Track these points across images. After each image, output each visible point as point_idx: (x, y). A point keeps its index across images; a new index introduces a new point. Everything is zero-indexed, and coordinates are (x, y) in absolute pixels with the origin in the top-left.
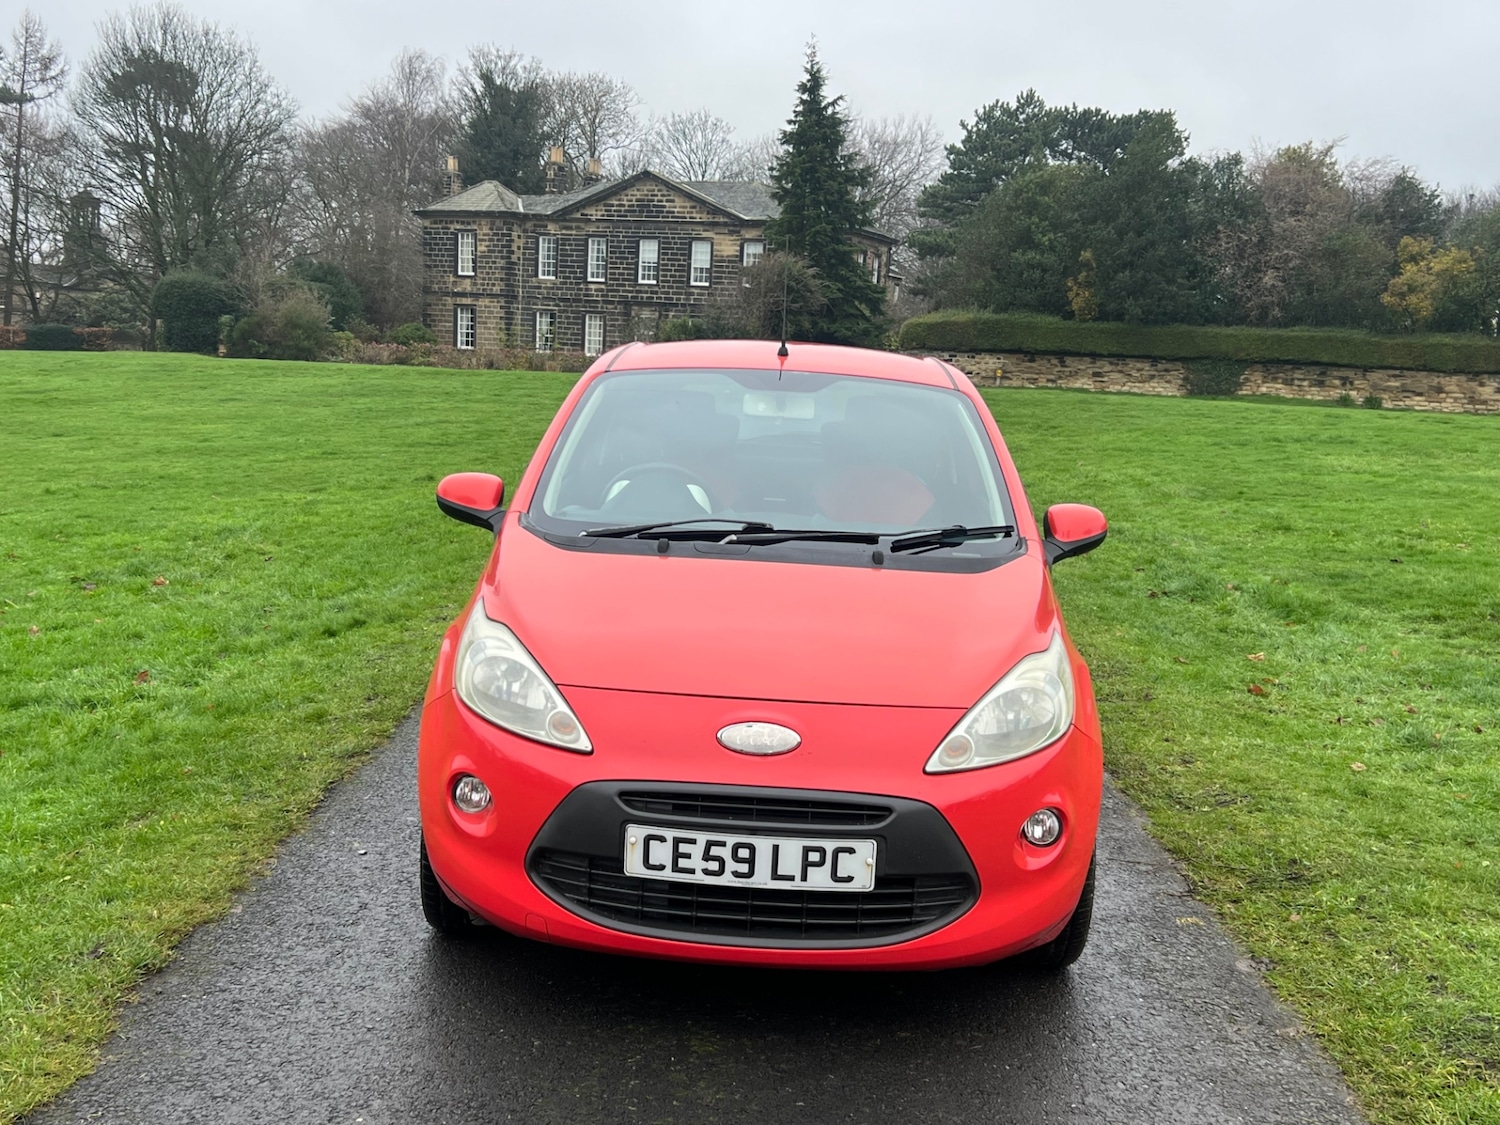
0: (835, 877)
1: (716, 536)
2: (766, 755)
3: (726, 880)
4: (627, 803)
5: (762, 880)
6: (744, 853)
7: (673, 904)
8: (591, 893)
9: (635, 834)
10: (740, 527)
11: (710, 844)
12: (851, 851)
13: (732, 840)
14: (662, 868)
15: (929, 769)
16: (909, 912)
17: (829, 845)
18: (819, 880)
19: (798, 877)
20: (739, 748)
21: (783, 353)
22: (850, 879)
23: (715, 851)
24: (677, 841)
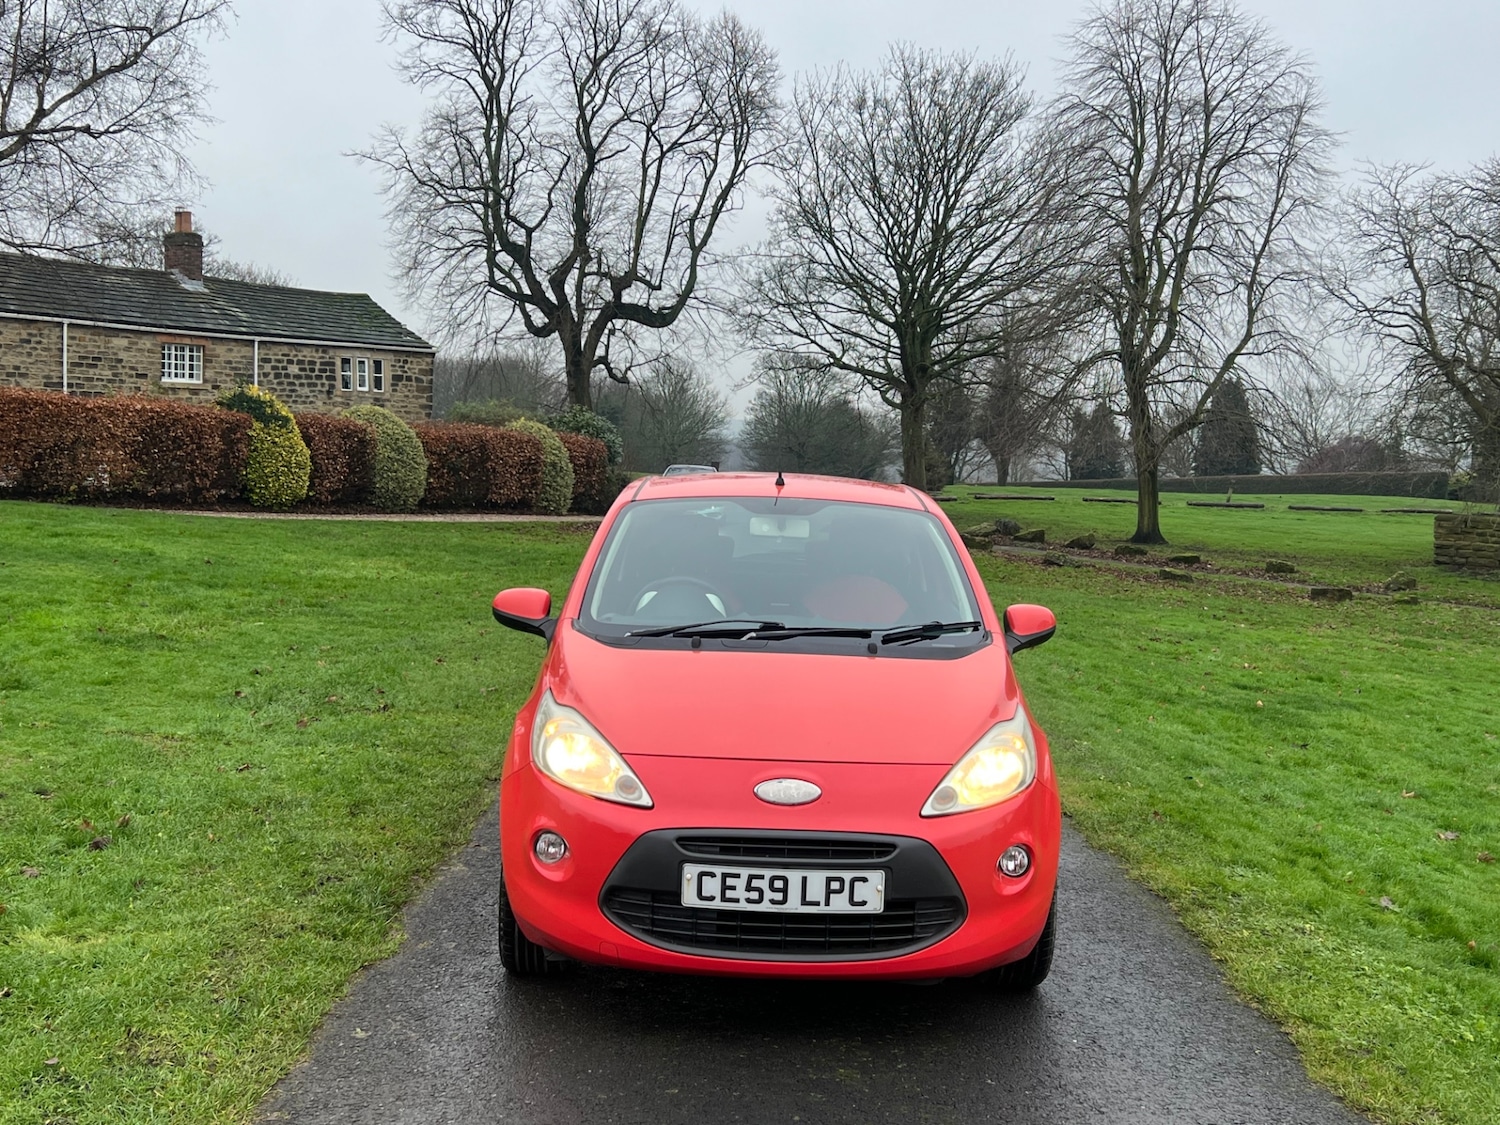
0: (852, 902)
1: (738, 634)
2: (793, 805)
3: (765, 907)
4: (683, 846)
5: (793, 905)
6: (779, 884)
7: (721, 929)
8: (654, 922)
9: (690, 871)
10: (758, 626)
11: (751, 877)
12: (865, 880)
13: (768, 873)
14: (712, 898)
15: (924, 813)
16: (911, 930)
17: (847, 876)
18: (840, 905)
19: (823, 903)
20: (772, 799)
21: (780, 483)
22: (864, 903)
23: (755, 883)
24: (725, 876)
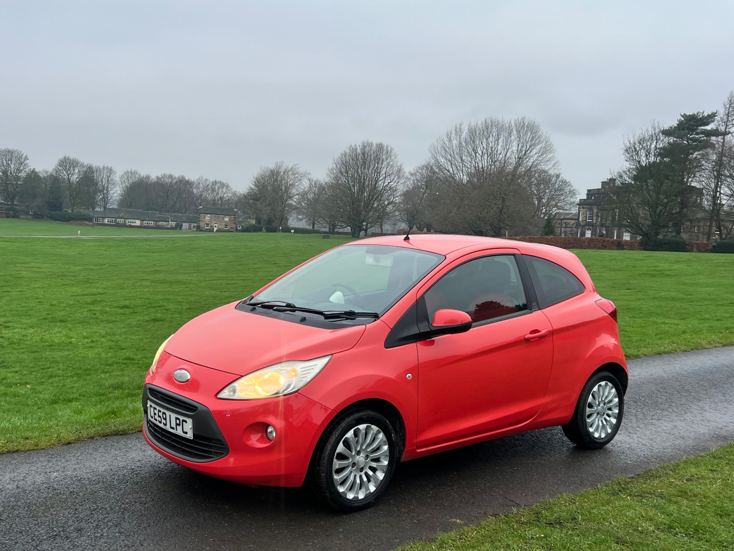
0: (183, 431)
1: (272, 307)
3: (162, 425)
4: (150, 392)
5: (168, 427)
6: (165, 416)
9: (149, 404)
10: (284, 305)
11: (159, 411)
12: (186, 422)
13: (162, 410)
14: (152, 417)
15: (220, 396)
17: (181, 418)
18: (179, 432)
19: (175, 429)
22: (186, 433)
23: (160, 414)
24: (155, 408)
